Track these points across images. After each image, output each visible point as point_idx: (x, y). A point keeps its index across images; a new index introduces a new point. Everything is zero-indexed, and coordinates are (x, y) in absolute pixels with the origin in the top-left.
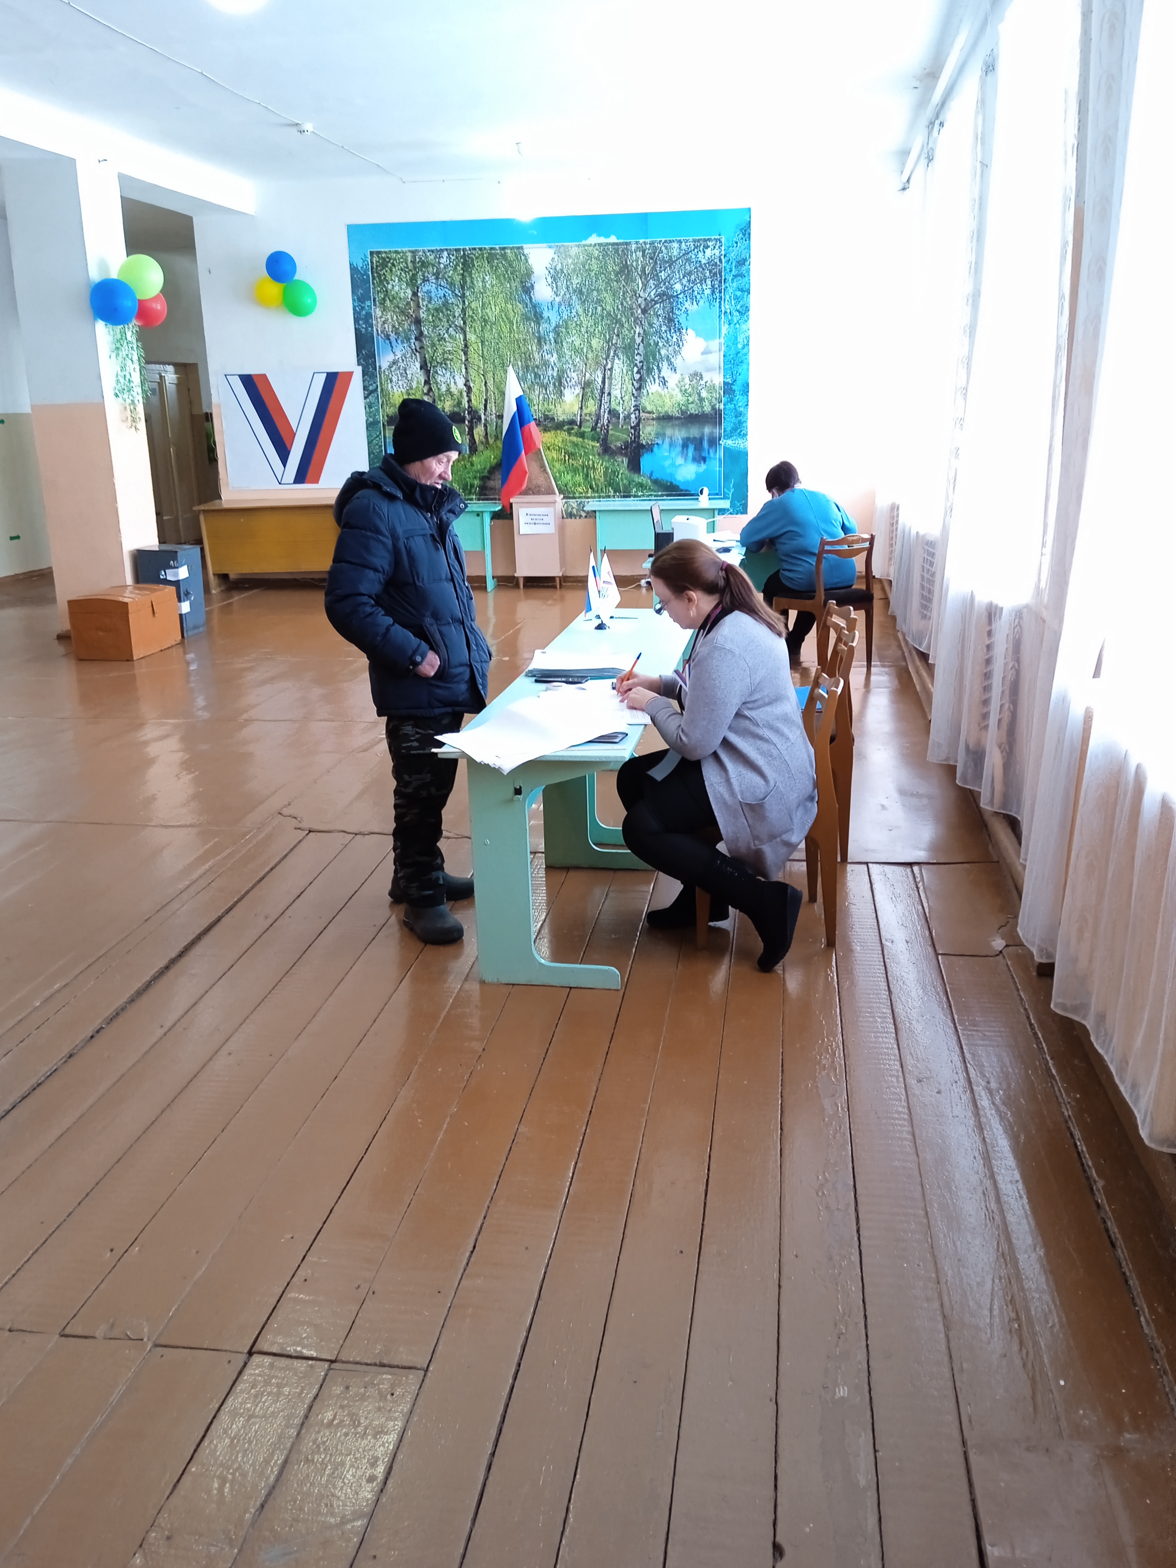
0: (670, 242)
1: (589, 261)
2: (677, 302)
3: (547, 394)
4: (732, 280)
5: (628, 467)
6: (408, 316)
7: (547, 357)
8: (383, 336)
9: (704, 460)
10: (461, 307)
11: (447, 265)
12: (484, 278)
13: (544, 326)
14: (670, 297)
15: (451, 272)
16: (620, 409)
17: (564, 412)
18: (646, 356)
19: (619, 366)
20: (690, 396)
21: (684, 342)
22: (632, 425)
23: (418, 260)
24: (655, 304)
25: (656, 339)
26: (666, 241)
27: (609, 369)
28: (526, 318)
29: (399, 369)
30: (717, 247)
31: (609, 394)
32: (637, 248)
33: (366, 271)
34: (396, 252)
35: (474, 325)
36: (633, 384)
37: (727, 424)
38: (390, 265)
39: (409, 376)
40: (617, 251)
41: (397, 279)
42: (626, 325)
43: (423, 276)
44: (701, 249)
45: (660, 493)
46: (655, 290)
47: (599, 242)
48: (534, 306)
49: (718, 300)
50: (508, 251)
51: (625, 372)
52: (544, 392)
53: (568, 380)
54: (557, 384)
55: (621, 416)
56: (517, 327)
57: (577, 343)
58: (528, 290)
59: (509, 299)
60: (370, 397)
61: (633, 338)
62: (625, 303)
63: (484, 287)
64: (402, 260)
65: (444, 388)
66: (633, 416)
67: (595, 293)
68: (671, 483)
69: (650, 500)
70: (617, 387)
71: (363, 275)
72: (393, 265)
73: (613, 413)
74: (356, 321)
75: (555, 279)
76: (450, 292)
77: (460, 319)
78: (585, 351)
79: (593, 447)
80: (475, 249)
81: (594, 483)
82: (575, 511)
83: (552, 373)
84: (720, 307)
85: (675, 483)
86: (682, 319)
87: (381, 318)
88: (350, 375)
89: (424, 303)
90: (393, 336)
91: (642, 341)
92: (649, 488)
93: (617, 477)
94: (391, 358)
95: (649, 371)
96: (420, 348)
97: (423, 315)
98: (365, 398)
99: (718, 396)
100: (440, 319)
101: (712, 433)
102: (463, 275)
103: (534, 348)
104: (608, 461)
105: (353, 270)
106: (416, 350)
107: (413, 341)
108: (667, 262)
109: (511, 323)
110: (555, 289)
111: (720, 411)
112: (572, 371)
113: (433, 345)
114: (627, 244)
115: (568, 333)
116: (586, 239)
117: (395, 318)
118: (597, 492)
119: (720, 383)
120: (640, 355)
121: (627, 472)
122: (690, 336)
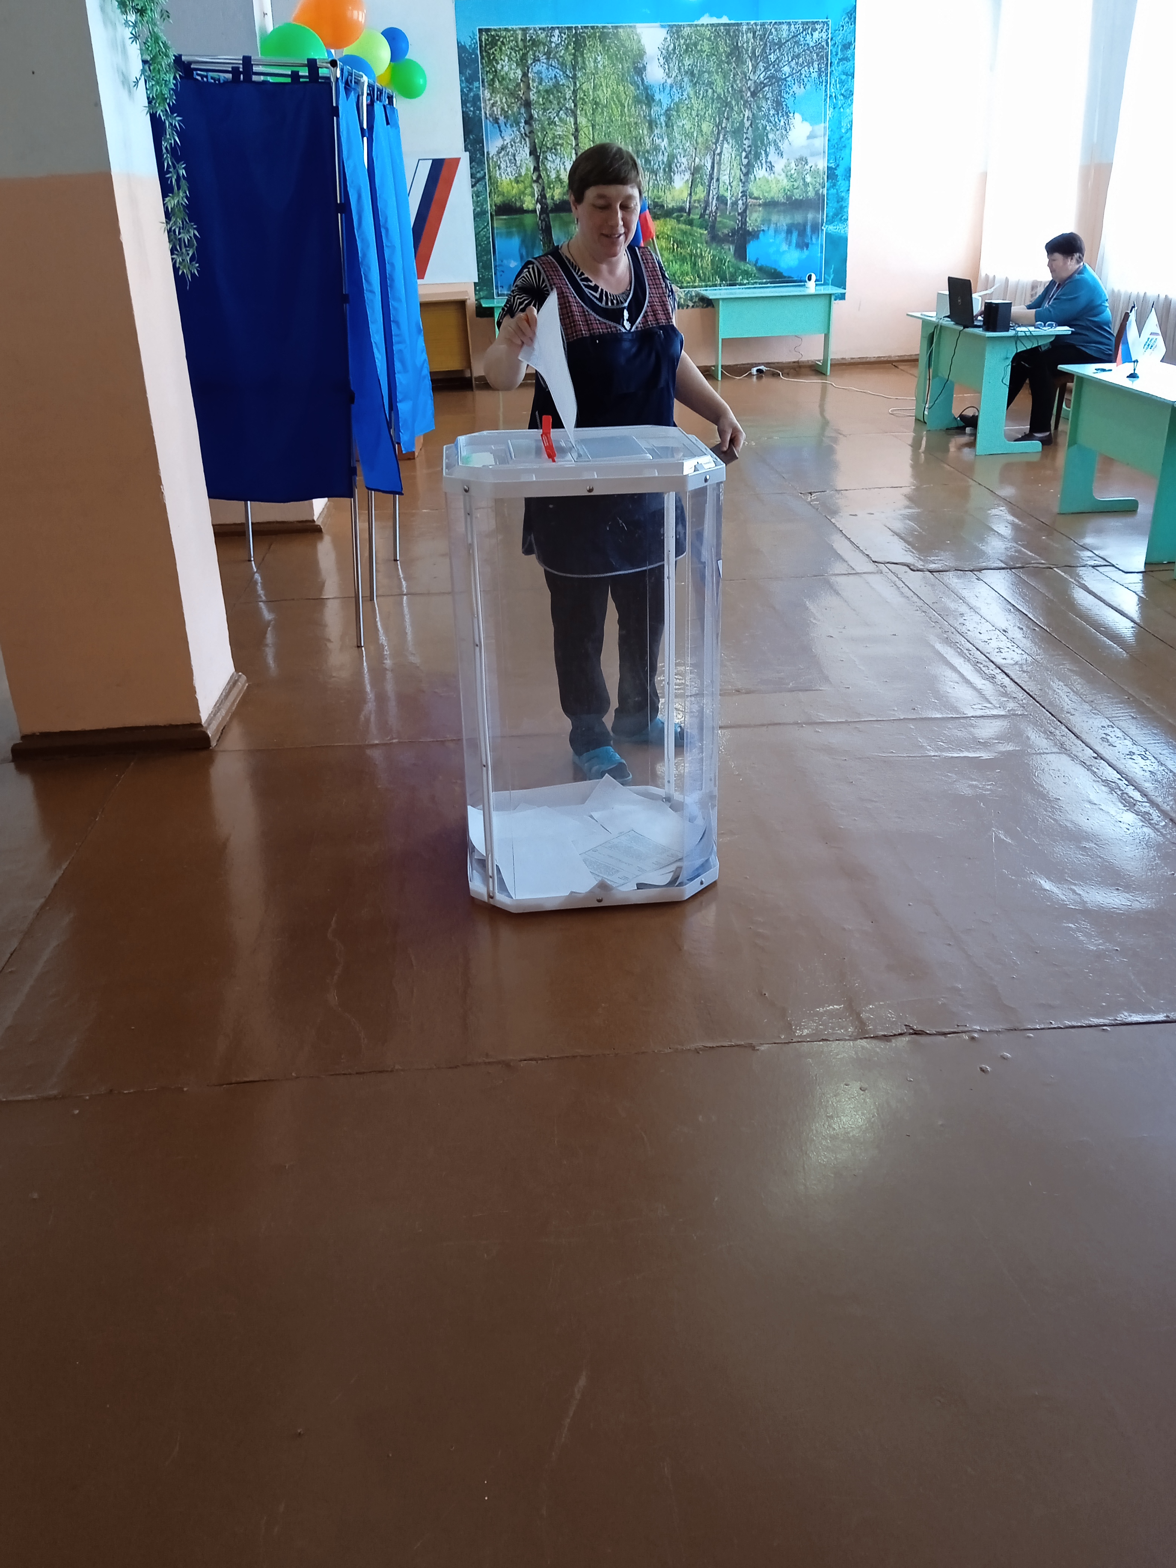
0: (780, 23)
1: (701, 42)
2: (785, 85)
3: (657, 180)
4: (838, 63)
5: (735, 254)
6: (518, 98)
7: (658, 141)
8: (491, 119)
9: (807, 246)
10: (572, 89)
11: (558, 44)
12: (596, 59)
13: (655, 109)
14: (779, 80)
15: (563, 51)
16: (728, 195)
17: (673, 199)
18: (754, 140)
19: (728, 150)
20: (795, 181)
21: (791, 126)
22: (740, 211)
23: (528, 38)
24: (764, 87)
25: (764, 122)
26: (776, 23)
27: (718, 154)
28: (637, 101)
29: (508, 154)
30: (824, 30)
31: (718, 180)
32: (749, 29)
33: (475, 49)
34: (506, 30)
35: (585, 107)
36: (741, 170)
37: (828, 210)
38: (499, 43)
39: (518, 163)
40: (728, 32)
41: (506, 58)
42: (736, 108)
43: (534, 55)
44: (809, 32)
45: (764, 281)
46: (764, 73)
47: (711, 23)
48: (646, 88)
49: (824, 84)
50: (621, 30)
51: (733, 156)
52: (654, 177)
53: (678, 165)
54: (667, 170)
55: (729, 202)
56: (629, 110)
57: (687, 127)
58: (640, 71)
59: (621, 80)
60: (478, 185)
61: (742, 123)
62: (735, 86)
63: (596, 68)
64: (512, 38)
65: (553, 175)
66: (740, 202)
67: (706, 75)
68: (775, 270)
69: (755, 288)
70: (726, 173)
71: (471, 54)
72: (502, 42)
73: (721, 200)
74: (464, 103)
75: (667, 59)
76: (561, 73)
77: (571, 101)
78: (695, 135)
79: (701, 234)
80: (586, 27)
81: (701, 272)
83: (663, 158)
84: (826, 91)
85: (779, 270)
86: (790, 102)
87: (489, 100)
88: (457, 161)
89: (535, 85)
90: (502, 120)
91: (751, 125)
92: (755, 276)
93: (724, 265)
94: (499, 143)
95: (757, 156)
96: (530, 133)
97: (533, 97)
98: (473, 186)
99: (822, 181)
100: (550, 102)
101: (814, 218)
102: (574, 55)
103: (645, 132)
104: (715, 249)
105: (461, 48)
106: (525, 134)
107: (522, 125)
108: (776, 44)
109: (623, 106)
110: (667, 70)
111: (823, 196)
112: (682, 156)
113: (543, 129)
114: (738, 25)
115: (679, 116)
116: (698, 19)
117: (504, 100)
118: (704, 281)
119: (824, 167)
120: (749, 139)
121: (733, 260)
122: (797, 120)
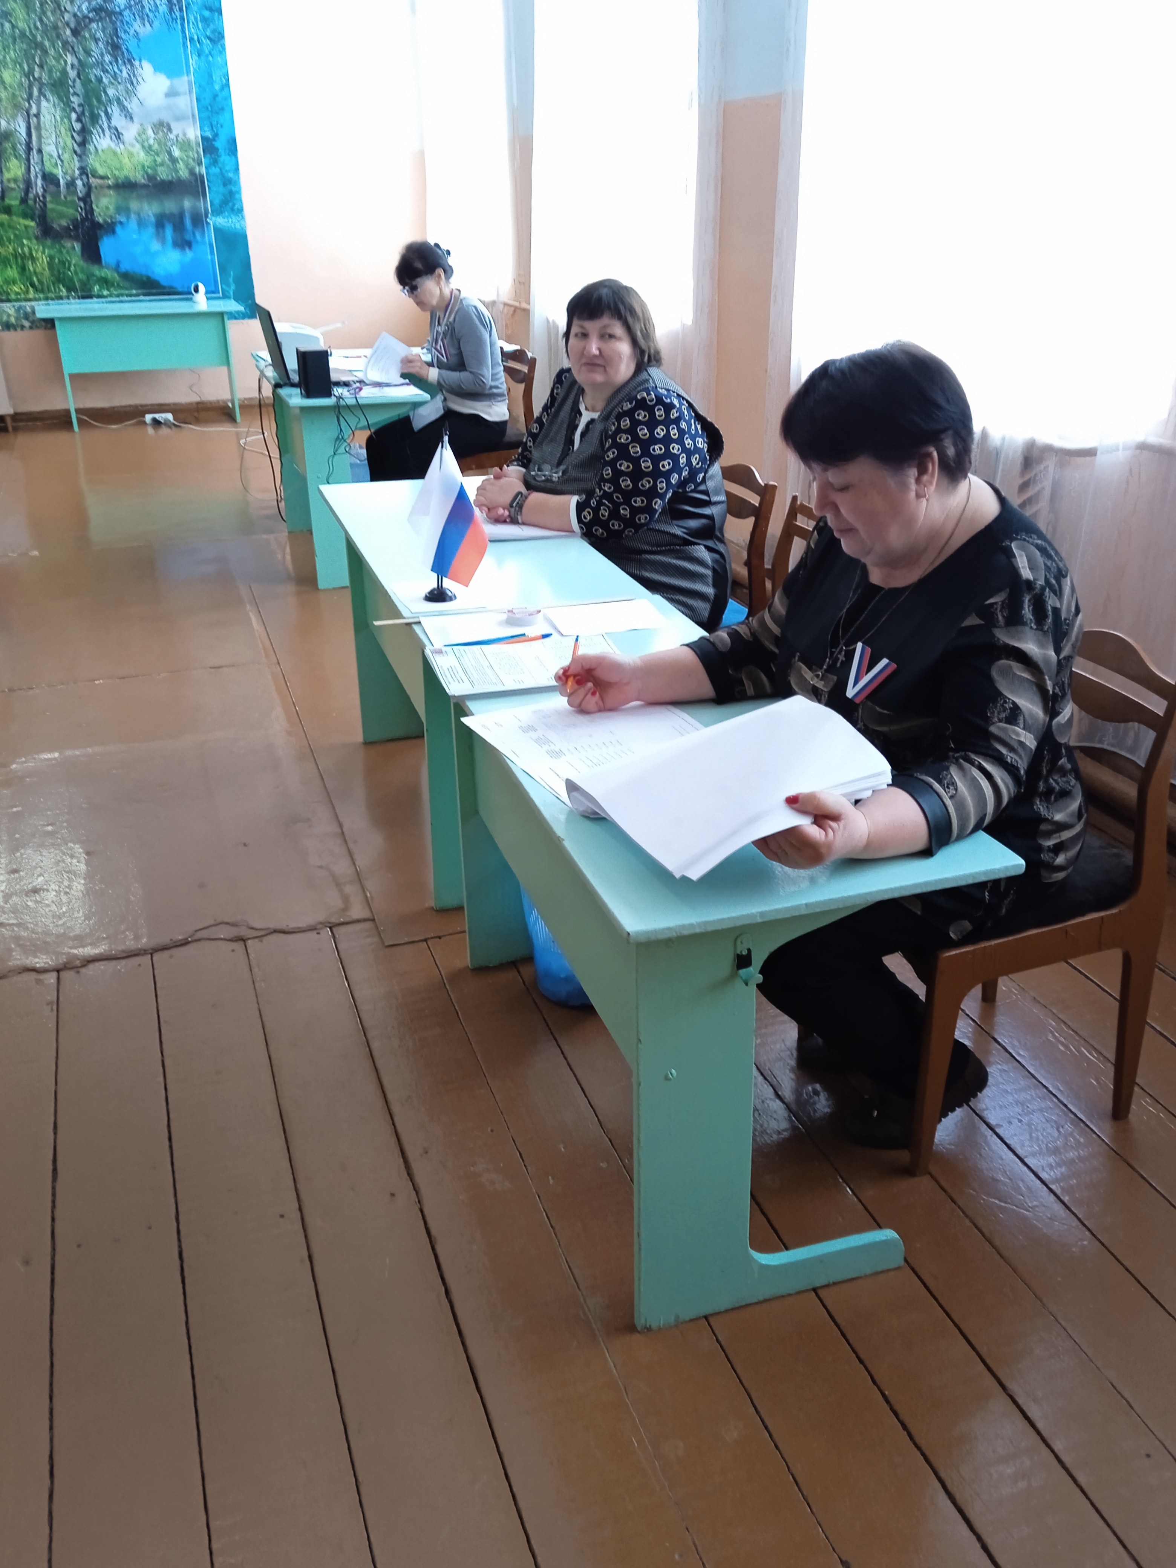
2: (121, 21)
5: (82, 255)
14: (110, 14)
16: (59, 172)
18: (87, 97)
19: (49, 110)
20: (158, 155)
21: (140, 79)
22: (80, 195)
24: (90, 23)
25: (98, 72)
27: (35, 116)
31: (40, 151)
36: (73, 137)
37: (213, 196)
42: (52, 52)
45: (134, 292)
46: (87, 3)
49: (179, 21)
51: (58, 119)
55: (62, 182)
61: (64, 73)
62: (44, 19)
66: (79, 183)
68: (148, 278)
69: (122, 302)
70: (50, 141)
73: (50, 179)
79: (26, 227)
81: (35, 279)
82: (13, 320)
84: (183, 32)
86: (132, 44)
91: (79, 76)
92: (118, 285)
93: (69, 270)
95: (95, 118)
99: (196, 155)
104: (52, 247)
111: (202, 176)
118: (42, 291)
119: (196, 137)
120: (78, 95)
121: (82, 263)
122: (146, 70)
